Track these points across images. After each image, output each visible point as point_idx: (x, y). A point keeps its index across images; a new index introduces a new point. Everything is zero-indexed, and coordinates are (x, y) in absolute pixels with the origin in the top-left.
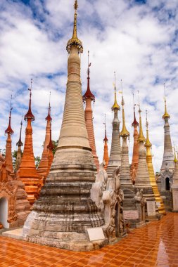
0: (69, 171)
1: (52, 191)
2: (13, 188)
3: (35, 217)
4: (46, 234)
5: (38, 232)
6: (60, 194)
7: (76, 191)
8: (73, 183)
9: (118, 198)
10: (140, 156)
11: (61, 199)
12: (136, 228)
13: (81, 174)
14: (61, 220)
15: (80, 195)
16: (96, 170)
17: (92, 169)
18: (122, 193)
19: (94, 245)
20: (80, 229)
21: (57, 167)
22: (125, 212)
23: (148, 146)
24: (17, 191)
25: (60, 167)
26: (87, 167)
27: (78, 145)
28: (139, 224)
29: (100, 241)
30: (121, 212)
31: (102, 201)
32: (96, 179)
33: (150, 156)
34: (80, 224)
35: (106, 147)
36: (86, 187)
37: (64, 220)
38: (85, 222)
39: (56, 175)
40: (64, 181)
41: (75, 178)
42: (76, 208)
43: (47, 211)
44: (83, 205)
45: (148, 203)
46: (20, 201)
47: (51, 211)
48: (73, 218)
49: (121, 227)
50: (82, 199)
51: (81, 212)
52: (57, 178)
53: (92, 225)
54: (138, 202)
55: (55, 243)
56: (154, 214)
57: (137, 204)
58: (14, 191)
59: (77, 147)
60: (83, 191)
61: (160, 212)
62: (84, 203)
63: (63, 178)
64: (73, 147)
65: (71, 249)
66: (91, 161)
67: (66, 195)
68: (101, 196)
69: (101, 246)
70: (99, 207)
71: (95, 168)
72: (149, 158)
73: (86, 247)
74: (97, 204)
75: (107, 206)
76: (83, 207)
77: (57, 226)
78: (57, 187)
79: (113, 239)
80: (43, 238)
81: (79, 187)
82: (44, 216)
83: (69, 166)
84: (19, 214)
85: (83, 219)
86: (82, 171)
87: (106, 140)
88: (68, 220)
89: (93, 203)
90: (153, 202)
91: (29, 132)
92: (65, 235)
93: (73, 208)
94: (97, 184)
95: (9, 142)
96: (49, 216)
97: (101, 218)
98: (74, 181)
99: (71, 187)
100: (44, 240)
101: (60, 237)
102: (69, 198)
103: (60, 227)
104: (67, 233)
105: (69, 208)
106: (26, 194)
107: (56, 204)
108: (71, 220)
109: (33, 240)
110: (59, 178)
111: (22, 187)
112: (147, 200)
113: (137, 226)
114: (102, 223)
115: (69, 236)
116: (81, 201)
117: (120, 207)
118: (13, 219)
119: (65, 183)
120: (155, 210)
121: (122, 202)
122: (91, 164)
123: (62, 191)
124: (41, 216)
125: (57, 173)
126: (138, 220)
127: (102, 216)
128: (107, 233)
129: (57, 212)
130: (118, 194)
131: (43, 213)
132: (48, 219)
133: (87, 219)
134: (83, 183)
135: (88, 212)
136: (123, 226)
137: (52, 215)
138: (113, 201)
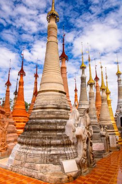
0: (47, 110)
1: (33, 127)
2: (4, 125)
3: (18, 149)
4: (27, 165)
5: (19, 162)
6: (39, 130)
7: (53, 127)
8: (51, 121)
9: (88, 133)
10: (103, 100)
11: (41, 134)
12: (102, 157)
13: (57, 112)
14: (40, 152)
15: (56, 130)
16: (70, 110)
17: (67, 109)
18: (91, 129)
19: (68, 177)
20: (56, 161)
21: (38, 107)
22: (94, 145)
23: (108, 94)
24: (8, 127)
25: (40, 107)
26: (62, 107)
27: (55, 89)
28: (105, 155)
29: (74, 173)
30: (91, 145)
31: (75, 136)
32: (70, 117)
33: (110, 101)
34: (56, 157)
35: (76, 96)
36: (61, 124)
37: (43, 153)
38: (61, 154)
39: (36, 113)
40: (44, 118)
41: (52, 116)
42: (53, 142)
43: (28, 144)
44: (58, 139)
45: (111, 137)
46: (11, 135)
47: (32, 145)
48: (50, 151)
49: (92, 158)
50: (58, 134)
51: (57, 145)
52: (37, 116)
53: (66, 157)
54: (104, 136)
55: (33, 174)
56: (115, 145)
57: (102, 138)
58: (6, 126)
59: (54, 91)
60: (59, 127)
61: (119, 143)
62: (60, 137)
63: (43, 116)
64: (51, 91)
65: (48, 180)
66: (65, 102)
67: (44, 130)
68: (74, 131)
69: (75, 178)
70: (72, 141)
71: (69, 108)
72: (109, 102)
73: (61, 179)
74: (71, 138)
75: (79, 140)
76: (59, 141)
77: (36, 158)
78: (37, 123)
79: (85, 170)
80: (23, 169)
81: (55, 124)
82: (26, 149)
83: (48, 106)
84: (9, 145)
85: (59, 152)
86: (58, 110)
87: (76, 90)
88: (46, 153)
89: (68, 137)
90: (114, 136)
91: (21, 84)
92: (42, 167)
93: (50, 142)
94: (71, 121)
95: (8, 91)
96: (30, 149)
97: (74, 151)
98: (52, 118)
99: (49, 123)
100: (24, 170)
101: (39, 168)
102: (47, 133)
103: (38, 159)
104: (44, 165)
105: (47, 141)
106: (16, 129)
107: (36, 138)
108: (49, 153)
109: (16, 169)
110: (39, 116)
111: (13, 123)
112: (110, 134)
113: (104, 156)
114: (75, 156)
115: (46, 167)
116: (57, 136)
117: (90, 141)
118: (4, 149)
119: (43, 121)
120: (115, 142)
121: (92, 137)
122: (65, 104)
123: (42, 127)
124: (23, 148)
125: (38, 112)
126: (104, 151)
127: (75, 149)
128: (80, 165)
129: (36, 145)
130: (88, 129)
131: (25, 146)
132: (28, 151)
133: (62, 152)
134: (59, 120)
135: (63, 145)
136: (93, 157)
137: (32, 148)
138: (85, 136)
